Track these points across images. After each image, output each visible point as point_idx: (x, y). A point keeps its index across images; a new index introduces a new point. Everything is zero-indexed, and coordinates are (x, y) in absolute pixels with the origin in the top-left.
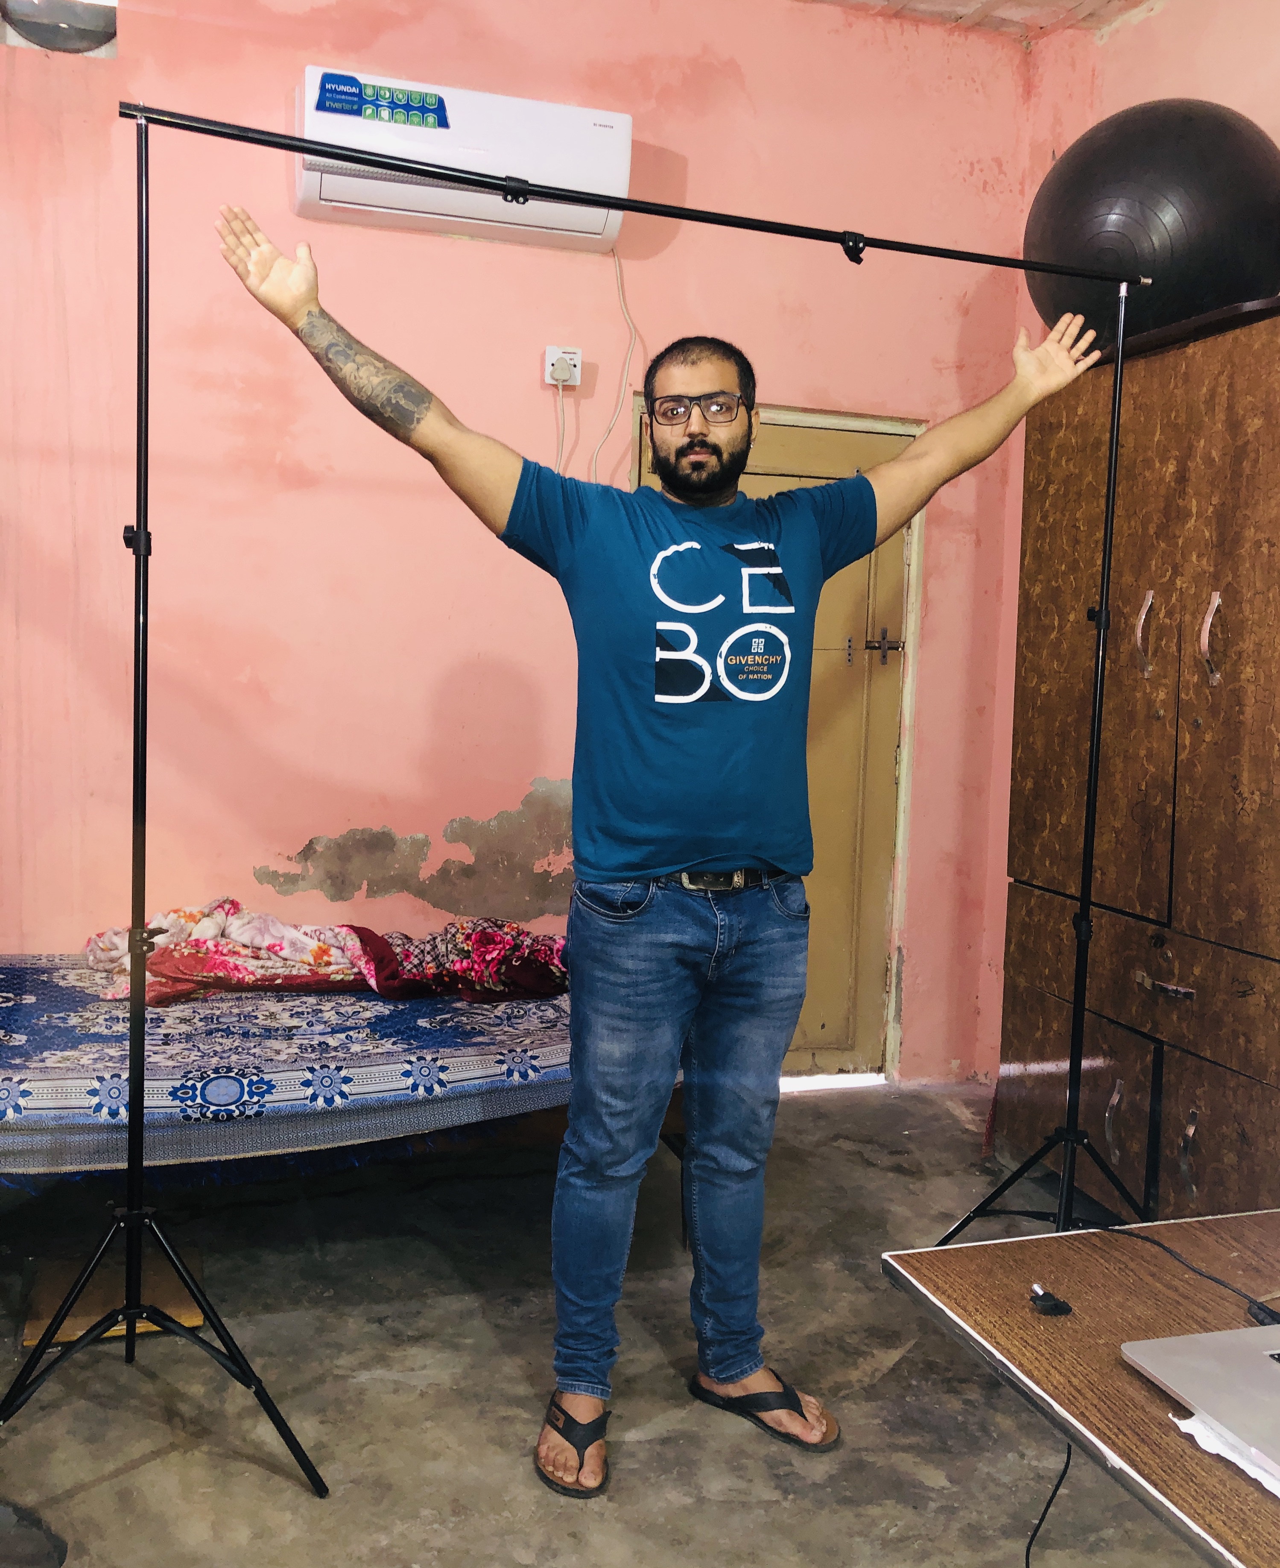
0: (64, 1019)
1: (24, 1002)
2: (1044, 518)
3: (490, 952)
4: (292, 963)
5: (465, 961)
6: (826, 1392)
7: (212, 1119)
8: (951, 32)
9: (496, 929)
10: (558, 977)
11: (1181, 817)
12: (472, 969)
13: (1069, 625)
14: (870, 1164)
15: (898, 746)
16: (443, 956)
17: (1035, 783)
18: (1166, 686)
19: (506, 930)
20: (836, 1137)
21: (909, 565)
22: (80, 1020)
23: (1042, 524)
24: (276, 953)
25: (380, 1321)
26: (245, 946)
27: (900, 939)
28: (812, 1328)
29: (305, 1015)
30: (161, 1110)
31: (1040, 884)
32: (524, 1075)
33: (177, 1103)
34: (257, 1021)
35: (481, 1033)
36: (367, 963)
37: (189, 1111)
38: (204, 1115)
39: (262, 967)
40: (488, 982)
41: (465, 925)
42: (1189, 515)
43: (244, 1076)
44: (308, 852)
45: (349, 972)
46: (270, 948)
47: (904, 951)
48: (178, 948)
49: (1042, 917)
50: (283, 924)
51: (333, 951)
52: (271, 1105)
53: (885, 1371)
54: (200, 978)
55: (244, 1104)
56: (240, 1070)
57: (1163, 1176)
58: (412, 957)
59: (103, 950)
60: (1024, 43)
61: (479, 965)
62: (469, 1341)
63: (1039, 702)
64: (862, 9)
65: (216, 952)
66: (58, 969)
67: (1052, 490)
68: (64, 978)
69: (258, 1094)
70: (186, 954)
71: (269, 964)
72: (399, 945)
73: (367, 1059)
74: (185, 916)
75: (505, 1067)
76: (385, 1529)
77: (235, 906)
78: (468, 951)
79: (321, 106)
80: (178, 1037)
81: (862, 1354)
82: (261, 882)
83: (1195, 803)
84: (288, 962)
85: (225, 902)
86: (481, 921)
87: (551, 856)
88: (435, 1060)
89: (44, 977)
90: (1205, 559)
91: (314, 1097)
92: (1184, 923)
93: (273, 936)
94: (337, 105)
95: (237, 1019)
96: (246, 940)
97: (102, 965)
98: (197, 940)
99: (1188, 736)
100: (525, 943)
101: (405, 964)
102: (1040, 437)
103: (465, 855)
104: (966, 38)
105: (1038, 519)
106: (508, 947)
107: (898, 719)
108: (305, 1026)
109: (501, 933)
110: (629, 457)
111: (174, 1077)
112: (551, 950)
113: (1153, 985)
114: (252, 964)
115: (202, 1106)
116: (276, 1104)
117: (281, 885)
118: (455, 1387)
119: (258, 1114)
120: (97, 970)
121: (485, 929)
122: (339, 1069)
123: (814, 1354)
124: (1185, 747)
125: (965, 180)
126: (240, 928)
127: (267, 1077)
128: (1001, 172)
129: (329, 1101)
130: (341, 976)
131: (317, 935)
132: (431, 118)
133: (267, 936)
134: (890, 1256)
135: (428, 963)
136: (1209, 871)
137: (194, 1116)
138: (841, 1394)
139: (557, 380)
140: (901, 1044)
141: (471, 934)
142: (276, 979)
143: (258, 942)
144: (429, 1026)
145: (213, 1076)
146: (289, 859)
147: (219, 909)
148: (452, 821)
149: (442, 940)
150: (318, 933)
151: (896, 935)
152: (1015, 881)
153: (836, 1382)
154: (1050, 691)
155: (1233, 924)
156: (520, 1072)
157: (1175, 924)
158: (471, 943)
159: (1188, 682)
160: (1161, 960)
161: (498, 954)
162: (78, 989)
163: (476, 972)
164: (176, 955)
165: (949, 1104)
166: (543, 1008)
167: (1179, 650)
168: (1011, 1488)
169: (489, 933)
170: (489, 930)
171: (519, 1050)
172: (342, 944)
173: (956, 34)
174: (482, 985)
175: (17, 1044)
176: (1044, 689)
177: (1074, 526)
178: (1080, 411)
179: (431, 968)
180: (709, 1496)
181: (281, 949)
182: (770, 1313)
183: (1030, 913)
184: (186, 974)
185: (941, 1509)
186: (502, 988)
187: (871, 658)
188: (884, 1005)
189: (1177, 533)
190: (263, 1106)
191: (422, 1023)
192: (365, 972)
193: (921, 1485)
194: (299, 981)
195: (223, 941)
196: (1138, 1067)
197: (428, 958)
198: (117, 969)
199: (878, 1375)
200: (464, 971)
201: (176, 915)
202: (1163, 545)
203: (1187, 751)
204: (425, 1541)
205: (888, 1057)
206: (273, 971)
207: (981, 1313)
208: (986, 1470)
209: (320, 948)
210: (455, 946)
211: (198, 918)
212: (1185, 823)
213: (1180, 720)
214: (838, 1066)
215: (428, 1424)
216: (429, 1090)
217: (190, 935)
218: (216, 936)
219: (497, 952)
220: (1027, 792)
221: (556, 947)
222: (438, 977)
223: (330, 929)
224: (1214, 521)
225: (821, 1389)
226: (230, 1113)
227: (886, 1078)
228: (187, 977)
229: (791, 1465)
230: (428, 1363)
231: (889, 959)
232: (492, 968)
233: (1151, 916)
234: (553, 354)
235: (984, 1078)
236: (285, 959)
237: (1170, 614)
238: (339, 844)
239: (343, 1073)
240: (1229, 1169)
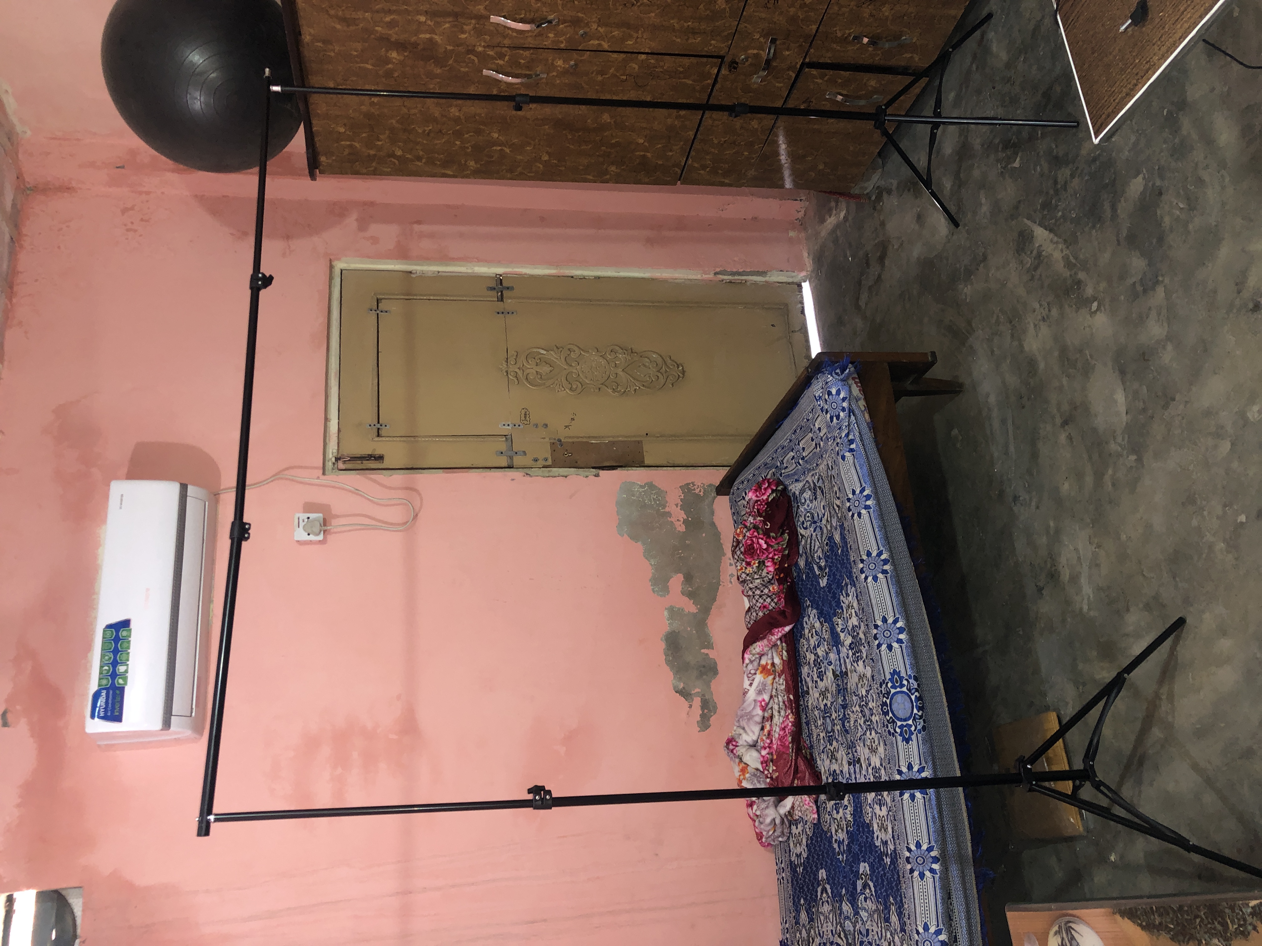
0: (840, 843)
1: (825, 877)
2: (419, 159)
3: (760, 545)
4: (774, 690)
5: (766, 565)
6: (1073, 272)
7: (923, 711)
8: (21, 247)
9: (741, 545)
10: (776, 494)
11: (649, 48)
12: (773, 559)
13: (500, 137)
14: (879, 279)
15: (572, 277)
16: (763, 581)
17: (613, 164)
18: (553, 60)
19: (741, 538)
20: (858, 307)
21: (439, 272)
22: (840, 831)
23: (424, 161)
24: (767, 704)
25: (1040, 590)
26: (762, 729)
27: (709, 274)
28: (1021, 291)
29: (823, 669)
30: (921, 747)
31: (685, 159)
32: (868, 497)
33: (914, 737)
34: (829, 705)
35: (831, 538)
36: (773, 635)
37: (919, 727)
38: (921, 717)
39: (779, 712)
40: (783, 545)
41: (739, 568)
42: (431, 40)
43: (888, 693)
44: (684, 693)
45: (780, 647)
46: (764, 709)
47: (718, 270)
48: (769, 776)
49: (708, 157)
50: (744, 702)
51: (763, 662)
52: (908, 670)
53: (1052, 235)
54: (794, 754)
55: (909, 690)
56: (884, 696)
57: (893, 62)
58: (766, 603)
59: (774, 831)
60: (28, 192)
61: (770, 553)
62: (1052, 524)
63: (555, 161)
64: (8, 313)
65: (770, 747)
66: (791, 862)
67: (399, 153)
68: (799, 856)
69: (901, 681)
70: (774, 768)
71: (776, 707)
72: (757, 614)
73: (866, 609)
74: (744, 775)
75: (863, 512)
76: (1211, 547)
77: (730, 741)
78: (759, 562)
79: (118, 718)
80: (850, 756)
81: (1039, 255)
82: (709, 727)
83: (640, 36)
84: (774, 693)
85: (728, 749)
86: (736, 557)
87: (672, 519)
88: (862, 561)
89: (800, 870)
90: (465, 27)
91: (900, 641)
92: (722, 45)
93: (754, 708)
94: (117, 706)
95: (828, 719)
96: (757, 729)
97: (786, 831)
98: (762, 763)
99: (591, 42)
100: (752, 521)
101: (771, 608)
102: (357, 163)
103: (677, 581)
104: (26, 235)
105: (420, 164)
106: (756, 534)
107: (552, 278)
108: (832, 667)
109: (744, 541)
110: (372, 476)
111: (894, 742)
112: (757, 501)
113: (764, 69)
114: (777, 720)
115: (914, 719)
116: (908, 667)
117: (710, 711)
118: (1091, 526)
119: (916, 679)
120: (790, 833)
121: (741, 553)
122: (876, 627)
123: (1042, 287)
124: (600, 45)
125: (141, 236)
126: (748, 734)
127: (888, 676)
128: (132, 209)
129: (901, 630)
130: (784, 652)
131: (751, 677)
132: (123, 633)
133: (754, 713)
134: (1096, 138)
135: (770, 590)
136: (688, 26)
137: (922, 723)
138: (1074, 261)
139: (321, 531)
140: (781, 271)
141: (746, 562)
142: (790, 699)
143: (758, 719)
144: (826, 577)
145: (891, 715)
146: (690, 706)
147: (735, 751)
148: (654, 592)
149: (752, 583)
150: (750, 675)
151: (705, 277)
152: (679, 180)
153: (1064, 266)
154: (547, 152)
155: (727, 7)
156: (866, 500)
157: (722, 53)
158: (753, 562)
159: (553, 42)
160: (747, 64)
161: (762, 539)
162: (809, 842)
163: (775, 555)
164: (775, 775)
165: (824, 233)
166: (803, 501)
167: (529, 48)
168: (1140, 134)
169: (745, 549)
170: (742, 549)
171: (848, 504)
172: (757, 656)
173: (23, 242)
174: (785, 549)
175: (868, 869)
176: (545, 158)
177: (428, 134)
178: (342, 130)
179: (773, 589)
180: (1165, 334)
181: (764, 700)
182: (1011, 322)
183: (704, 167)
184: (791, 766)
185: (1162, 177)
186: (786, 534)
187: (510, 298)
188: (755, 284)
189: (442, 50)
190: (910, 677)
191: (823, 583)
192: (780, 634)
193: (1143, 193)
194: (790, 682)
195: (760, 744)
196: (819, 81)
197: (766, 591)
198: (789, 818)
199: (1056, 239)
200: (775, 564)
201: (743, 781)
202: (450, 62)
203: (603, 43)
204: (1218, 518)
205: (790, 280)
206: (781, 704)
207: (1151, 58)
208: (1127, 153)
209: (761, 672)
210: (755, 573)
211: (743, 765)
212: (653, 44)
213: (580, 48)
214: (800, 315)
215: (1124, 537)
216: (885, 562)
217: (757, 769)
218: (757, 750)
219: (760, 540)
220: (618, 171)
221: (754, 498)
222: (780, 582)
223: (746, 667)
224: (439, 20)
225: (1071, 275)
226: (918, 699)
227: (805, 281)
228: (793, 764)
229: (1134, 283)
230: (1071, 548)
231: (722, 281)
232: (773, 542)
233: (716, 71)
234: (301, 535)
235: (800, 213)
236: (771, 697)
237: (501, 56)
238: (677, 672)
239: (879, 623)
240: (893, 12)
